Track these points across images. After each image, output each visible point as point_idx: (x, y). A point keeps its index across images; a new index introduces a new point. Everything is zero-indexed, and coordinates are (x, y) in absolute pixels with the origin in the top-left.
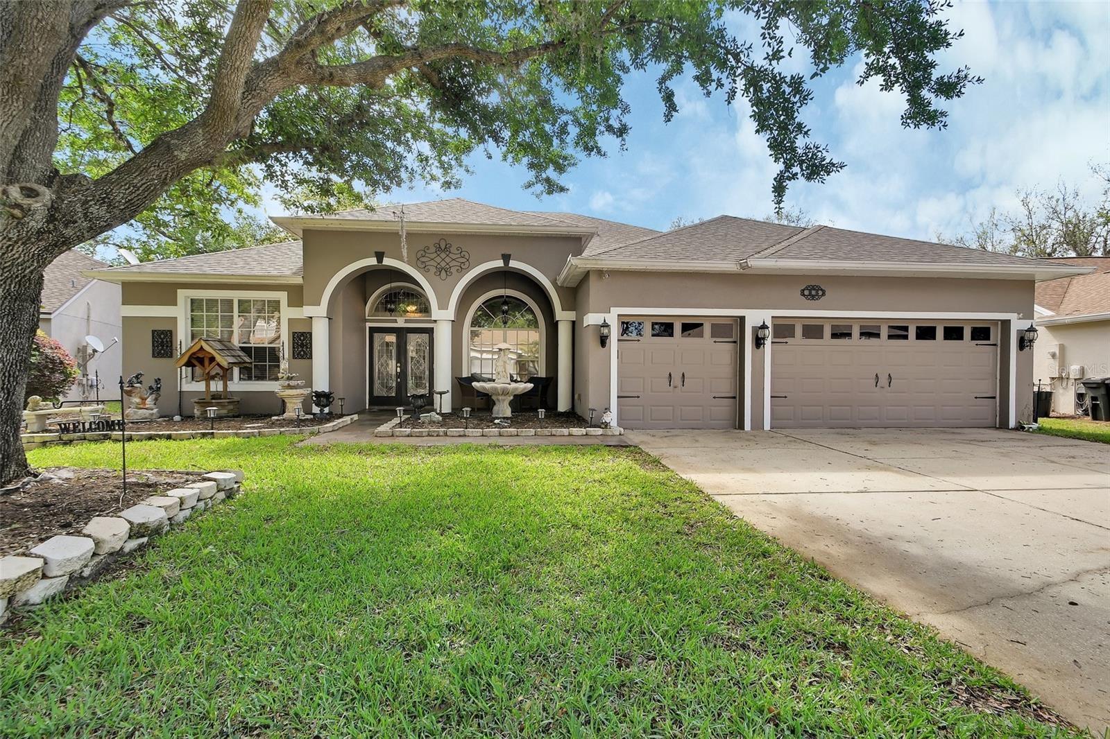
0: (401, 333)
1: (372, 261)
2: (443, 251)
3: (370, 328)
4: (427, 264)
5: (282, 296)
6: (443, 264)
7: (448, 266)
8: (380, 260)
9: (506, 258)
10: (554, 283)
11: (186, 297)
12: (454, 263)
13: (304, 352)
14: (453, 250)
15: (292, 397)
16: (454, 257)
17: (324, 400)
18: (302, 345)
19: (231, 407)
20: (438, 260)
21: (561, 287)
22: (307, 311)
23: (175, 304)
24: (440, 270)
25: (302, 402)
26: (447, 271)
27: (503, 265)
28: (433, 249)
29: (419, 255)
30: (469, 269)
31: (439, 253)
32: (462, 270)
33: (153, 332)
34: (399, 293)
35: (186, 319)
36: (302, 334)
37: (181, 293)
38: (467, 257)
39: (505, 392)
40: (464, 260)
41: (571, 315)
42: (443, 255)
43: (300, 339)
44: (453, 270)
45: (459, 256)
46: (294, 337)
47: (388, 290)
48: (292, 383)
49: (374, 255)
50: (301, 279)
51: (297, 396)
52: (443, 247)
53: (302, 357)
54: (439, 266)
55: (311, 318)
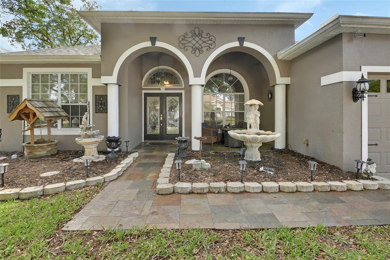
0: (163, 96)
1: (148, 44)
2: (198, 36)
3: (144, 93)
4: (186, 45)
5: (89, 71)
6: (197, 45)
7: (200, 47)
8: (153, 43)
9: (241, 40)
10: (275, 57)
11: (28, 73)
12: (204, 45)
13: (103, 108)
14: (204, 35)
15: (88, 144)
16: (205, 40)
17: (114, 144)
18: (101, 104)
19: (50, 149)
20: (194, 42)
21: (281, 60)
22: (105, 79)
23: (21, 78)
24: (195, 49)
25: (97, 147)
26: (200, 50)
27: (239, 45)
28: (190, 35)
29: (180, 39)
30: (215, 48)
31: (194, 37)
32: (210, 49)
33: (8, 96)
34: (162, 72)
35: (28, 87)
36: (102, 96)
37: (26, 71)
38: (214, 40)
39: (254, 141)
40: (211, 42)
41: (287, 80)
42: (197, 39)
43: (100, 100)
44: (204, 49)
45: (208, 39)
46: (96, 99)
47: (155, 71)
48: (89, 133)
49: (149, 39)
50: (100, 58)
51: (92, 143)
52: (197, 33)
53: (102, 112)
54: (194, 47)
55: (107, 84)
